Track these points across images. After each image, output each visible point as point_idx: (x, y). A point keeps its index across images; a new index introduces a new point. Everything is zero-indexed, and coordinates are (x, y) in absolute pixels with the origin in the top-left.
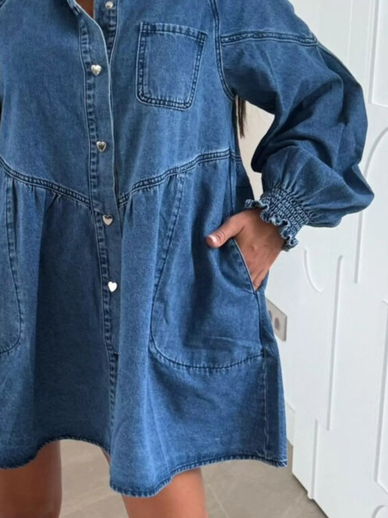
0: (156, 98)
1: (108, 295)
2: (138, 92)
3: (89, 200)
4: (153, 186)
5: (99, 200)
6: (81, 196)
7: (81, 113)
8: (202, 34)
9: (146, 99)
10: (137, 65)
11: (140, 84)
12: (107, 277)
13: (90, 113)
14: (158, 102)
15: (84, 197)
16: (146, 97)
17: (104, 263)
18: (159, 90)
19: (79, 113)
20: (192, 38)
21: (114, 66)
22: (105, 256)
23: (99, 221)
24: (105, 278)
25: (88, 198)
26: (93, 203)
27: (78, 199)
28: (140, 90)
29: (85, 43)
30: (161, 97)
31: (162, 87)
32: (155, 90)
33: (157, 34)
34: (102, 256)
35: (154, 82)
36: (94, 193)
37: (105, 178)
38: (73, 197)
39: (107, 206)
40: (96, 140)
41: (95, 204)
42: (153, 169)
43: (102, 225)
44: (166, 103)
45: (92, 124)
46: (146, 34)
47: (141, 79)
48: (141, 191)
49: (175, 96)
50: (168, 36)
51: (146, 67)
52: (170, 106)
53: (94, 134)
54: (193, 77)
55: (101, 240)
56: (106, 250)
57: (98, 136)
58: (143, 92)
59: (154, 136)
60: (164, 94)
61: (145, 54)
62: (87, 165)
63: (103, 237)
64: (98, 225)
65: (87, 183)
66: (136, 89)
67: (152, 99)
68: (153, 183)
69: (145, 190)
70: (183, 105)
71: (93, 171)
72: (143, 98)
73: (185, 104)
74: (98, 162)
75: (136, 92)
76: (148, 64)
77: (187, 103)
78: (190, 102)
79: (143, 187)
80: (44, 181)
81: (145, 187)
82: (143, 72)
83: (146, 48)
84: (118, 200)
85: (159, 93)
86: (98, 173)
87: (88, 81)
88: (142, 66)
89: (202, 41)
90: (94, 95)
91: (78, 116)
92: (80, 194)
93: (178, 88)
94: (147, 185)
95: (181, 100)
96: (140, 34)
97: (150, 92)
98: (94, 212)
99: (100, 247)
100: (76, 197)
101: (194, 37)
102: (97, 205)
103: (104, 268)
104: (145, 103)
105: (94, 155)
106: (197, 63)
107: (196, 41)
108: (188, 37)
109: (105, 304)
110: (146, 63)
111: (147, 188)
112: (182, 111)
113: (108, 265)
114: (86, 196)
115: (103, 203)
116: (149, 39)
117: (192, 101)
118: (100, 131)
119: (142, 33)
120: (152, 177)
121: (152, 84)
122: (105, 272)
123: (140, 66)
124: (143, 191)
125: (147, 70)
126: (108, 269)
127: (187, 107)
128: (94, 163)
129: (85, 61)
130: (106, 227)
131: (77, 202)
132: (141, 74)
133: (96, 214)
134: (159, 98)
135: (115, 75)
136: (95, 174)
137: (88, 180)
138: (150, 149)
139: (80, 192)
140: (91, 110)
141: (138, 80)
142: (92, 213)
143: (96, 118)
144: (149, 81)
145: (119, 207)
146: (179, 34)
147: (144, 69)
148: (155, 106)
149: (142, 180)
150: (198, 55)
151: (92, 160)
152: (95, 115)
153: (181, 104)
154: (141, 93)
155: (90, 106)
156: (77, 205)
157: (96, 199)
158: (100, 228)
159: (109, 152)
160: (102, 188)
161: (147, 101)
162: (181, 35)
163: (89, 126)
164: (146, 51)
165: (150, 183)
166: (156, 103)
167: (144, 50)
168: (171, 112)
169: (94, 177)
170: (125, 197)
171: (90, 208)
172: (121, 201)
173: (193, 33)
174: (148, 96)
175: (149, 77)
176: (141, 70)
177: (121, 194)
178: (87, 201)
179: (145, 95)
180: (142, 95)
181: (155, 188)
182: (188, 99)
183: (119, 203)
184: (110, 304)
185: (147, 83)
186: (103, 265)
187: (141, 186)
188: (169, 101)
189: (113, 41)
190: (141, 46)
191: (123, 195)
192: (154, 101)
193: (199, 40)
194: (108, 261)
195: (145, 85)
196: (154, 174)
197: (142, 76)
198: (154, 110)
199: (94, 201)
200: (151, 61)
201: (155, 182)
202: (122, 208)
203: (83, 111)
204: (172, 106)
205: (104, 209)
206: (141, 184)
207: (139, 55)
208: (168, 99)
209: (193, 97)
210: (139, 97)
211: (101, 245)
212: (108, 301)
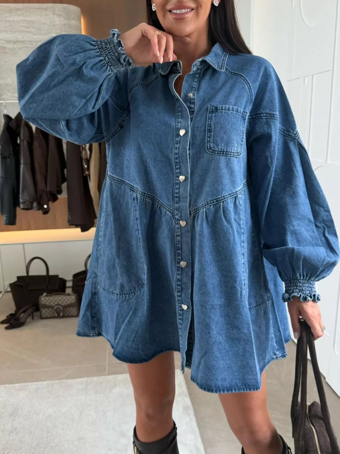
0: (218, 150)
1: (180, 270)
2: (207, 147)
3: (173, 211)
4: (219, 203)
5: (179, 211)
6: (169, 208)
7: (171, 158)
8: (245, 112)
9: (212, 151)
10: (206, 130)
11: (208, 142)
12: (180, 259)
13: (176, 158)
14: (219, 152)
15: (170, 209)
16: (212, 150)
17: (179, 250)
18: (220, 145)
19: (170, 158)
20: (240, 114)
21: (193, 131)
22: (180, 246)
23: (178, 224)
24: (179, 259)
25: (172, 209)
26: (174, 212)
27: (167, 210)
28: (208, 145)
29: (179, 118)
30: (221, 149)
31: (222, 144)
32: (218, 145)
33: (218, 112)
34: (178, 245)
35: (216, 140)
36: (176, 207)
37: (183, 198)
38: (164, 208)
39: (183, 215)
40: (179, 175)
41: (176, 213)
42: (218, 193)
43: (179, 226)
44: (225, 153)
45: (177, 165)
46: (212, 112)
47: (209, 139)
48: (212, 206)
49: (230, 149)
50: (225, 112)
51: (212, 132)
52: (227, 154)
53: (178, 171)
54: (241, 137)
55: (178, 236)
56: (181, 242)
57: (180, 173)
58: (210, 146)
59: (218, 173)
60: (223, 148)
61: (211, 124)
62: (173, 190)
63: (179, 233)
64: (177, 226)
65: (172, 201)
66: (206, 145)
67: (215, 151)
68: (219, 201)
69: (214, 205)
70: (236, 154)
71: (176, 193)
72: (210, 151)
73: (237, 153)
74: (179, 188)
75: (206, 146)
76: (213, 129)
77: (238, 153)
78: (240, 152)
79: (213, 204)
80: (151, 196)
81: (214, 203)
82: (210, 135)
83: (212, 121)
84: (190, 212)
85: (220, 147)
86: (179, 194)
87: (177, 139)
88: (210, 131)
89: (245, 116)
90: (179, 148)
91: (169, 160)
92: (168, 207)
93: (232, 143)
94: (215, 202)
95: (235, 151)
96: (208, 112)
97: (214, 147)
98: (175, 218)
99: (177, 240)
100: (165, 209)
101: (241, 114)
102: (177, 214)
103: (179, 253)
104: (211, 153)
105: (177, 183)
106: (243, 129)
107: (242, 116)
108: (238, 113)
109: (177, 275)
110: (212, 130)
111: (215, 204)
112: (236, 157)
113: (182, 251)
114: (171, 209)
115: (181, 213)
116: (214, 114)
117: (241, 152)
118: (182, 169)
119: (210, 111)
120: (218, 197)
121: (215, 142)
122: (179, 256)
123: (208, 131)
124: (213, 206)
125: (212, 134)
126: (181, 254)
127: (239, 155)
128: (177, 189)
129: (176, 127)
130: (182, 228)
131: (166, 211)
132: (209, 136)
133: (176, 219)
134: (220, 150)
135: (193, 136)
136: (177, 195)
137: (173, 199)
138: (216, 180)
139: (168, 205)
140: (176, 156)
141: (207, 139)
142: (174, 219)
143: (180, 161)
144: (213, 140)
145: (190, 216)
146: (232, 111)
147: (211, 133)
148: (218, 155)
149: (212, 199)
150: (243, 124)
151: (176, 187)
152: (179, 159)
153: (235, 153)
154: (209, 147)
155: (176, 154)
156: (166, 213)
157: (177, 210)
158: (178, 228)
159: (186, 182)
160: (181, 204)
161: (212, 152)
162: (234, 112)
163: (175, 166)
164: (212, 122)
165: (217, 201)
166: (218, 153)
167: (211, 121)
168: (229, 158)
169: (177, 197)
170: (195, 210)
171: (173, 216)
172: (192, 212)
173: (240, 111)
174: (213, 149)
175: (214, 138)
176: (209, 134)
177: (192, 208)
178: (172, 211)
179: (212, 149)
180: (210, 148)
181: (220, 204)
182: (239, 151)
183: (190, 214)
184: (181, 275)
185: (212, 141)
186: (178, 251)
187: (212, 203)
188: (227, 152)
189: (193, 117)
190: (209, 119)
191: (194, 209)
192: (216, 152)
193: (243, 116)
194: (181, 249)
195: (211, 142)
196: (219, 195)
197: (209, 137)
198: (217, 157)
199: (176, 212)
200: (215, 128)
201: (220, 200)
202: (192, 217)
203: (172, 157)
204: (229, 154)
205: (181, 216)
206: (212, 201)
207: (208, 125)
208: (225, 150)
209: (241, 149)
210: (208, 150)
211: (178, 239)
212: (180, 274)
